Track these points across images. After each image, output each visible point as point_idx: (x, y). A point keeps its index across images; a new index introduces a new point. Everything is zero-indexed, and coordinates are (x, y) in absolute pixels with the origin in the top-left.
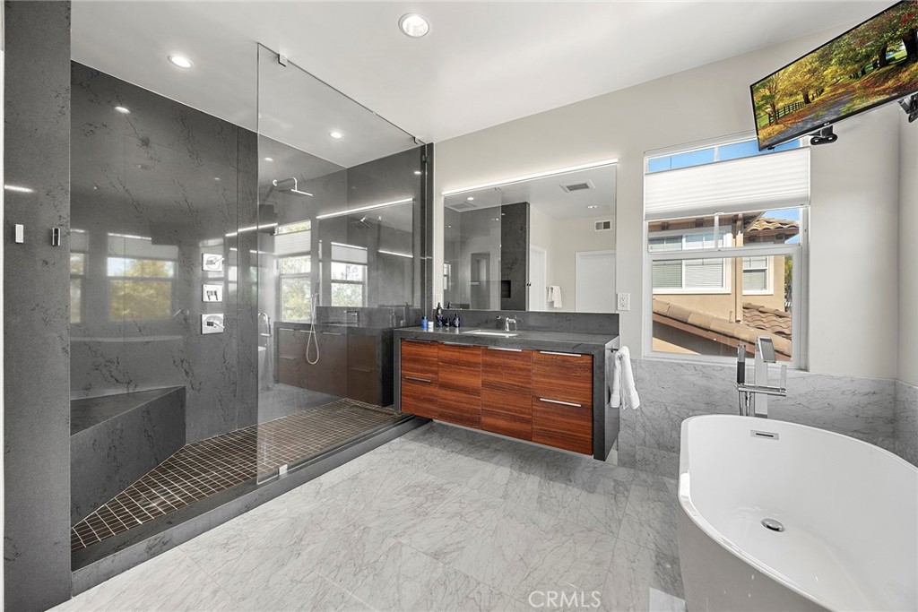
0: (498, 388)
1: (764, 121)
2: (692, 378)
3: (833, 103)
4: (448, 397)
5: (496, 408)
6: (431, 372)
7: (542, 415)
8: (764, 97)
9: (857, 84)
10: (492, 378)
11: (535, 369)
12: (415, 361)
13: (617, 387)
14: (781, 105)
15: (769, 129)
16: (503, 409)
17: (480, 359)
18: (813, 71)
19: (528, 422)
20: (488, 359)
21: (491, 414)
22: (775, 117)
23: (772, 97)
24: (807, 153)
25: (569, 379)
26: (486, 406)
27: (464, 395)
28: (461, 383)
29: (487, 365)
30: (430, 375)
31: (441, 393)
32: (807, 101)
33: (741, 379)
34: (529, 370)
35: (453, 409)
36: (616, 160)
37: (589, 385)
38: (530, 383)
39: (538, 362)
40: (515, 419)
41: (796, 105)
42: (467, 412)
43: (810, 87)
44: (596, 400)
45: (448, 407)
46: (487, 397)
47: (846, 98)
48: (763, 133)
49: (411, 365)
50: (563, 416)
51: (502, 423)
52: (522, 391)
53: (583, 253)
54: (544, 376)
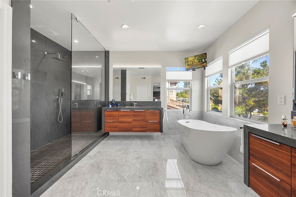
0: (137, 121)
1: (187, 65)
2: (175, 114)
3: (196, 65)
4: (122, 125)
5: (137, 126)
6: (116, 119)
7: (149, 125)
8: (187, 61)
9: (199, 63)
10: (135, 118)
11: (147, 115)
12: (110, 116)
13: (164, 116)
14: (189, 63)
15: (187, 67)
16: (138, 126)
17: (132, 114)
18: (194, 59)
19: (145, 128)
20: (134, 113)
21: (135, 128)
22: (188, 65)
23: (188, 61)
24: (192, 72)
25: (155, 116)
26: (134, 126)
27: (127, 124)
28: (126, 121)
29: (134, 115)
30: (116, 120)
31: (120, 124)
32: (193, 64)
33: (184, 113)
34: (146, 115)
35: (123, 128)
36: (161, 67)
37: (159, 117)
38: (146, 118)
39: (148, 113)
40: (142, 128)
41: (191, 64)
42: (128, 128)
43: (193, 62)
44: (161, 120)
45: (122, 128)
46: (135, 123)
47: (197, 65)
48: (186, 67)
49: (109, 118)
50: (153, 125)
51: (138, 129)
52: (143, 120)
53: (138, 85)
54: (149, 116)
